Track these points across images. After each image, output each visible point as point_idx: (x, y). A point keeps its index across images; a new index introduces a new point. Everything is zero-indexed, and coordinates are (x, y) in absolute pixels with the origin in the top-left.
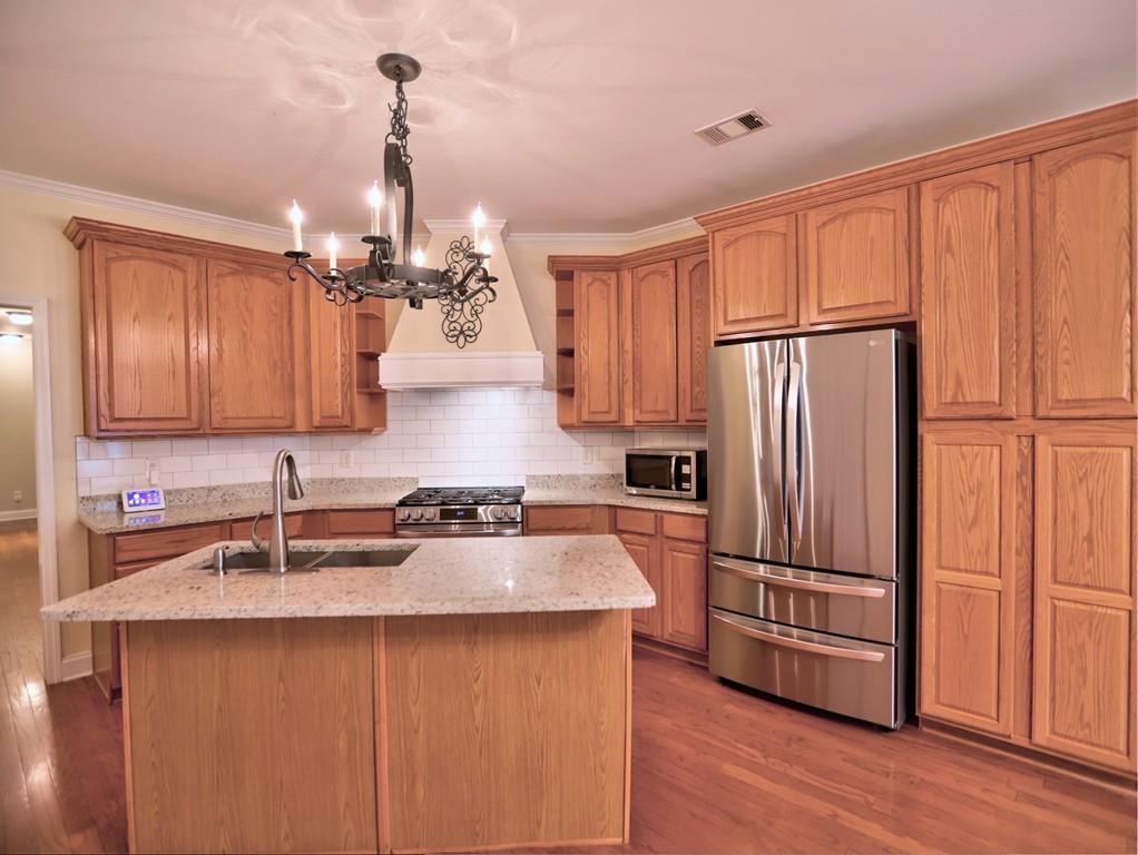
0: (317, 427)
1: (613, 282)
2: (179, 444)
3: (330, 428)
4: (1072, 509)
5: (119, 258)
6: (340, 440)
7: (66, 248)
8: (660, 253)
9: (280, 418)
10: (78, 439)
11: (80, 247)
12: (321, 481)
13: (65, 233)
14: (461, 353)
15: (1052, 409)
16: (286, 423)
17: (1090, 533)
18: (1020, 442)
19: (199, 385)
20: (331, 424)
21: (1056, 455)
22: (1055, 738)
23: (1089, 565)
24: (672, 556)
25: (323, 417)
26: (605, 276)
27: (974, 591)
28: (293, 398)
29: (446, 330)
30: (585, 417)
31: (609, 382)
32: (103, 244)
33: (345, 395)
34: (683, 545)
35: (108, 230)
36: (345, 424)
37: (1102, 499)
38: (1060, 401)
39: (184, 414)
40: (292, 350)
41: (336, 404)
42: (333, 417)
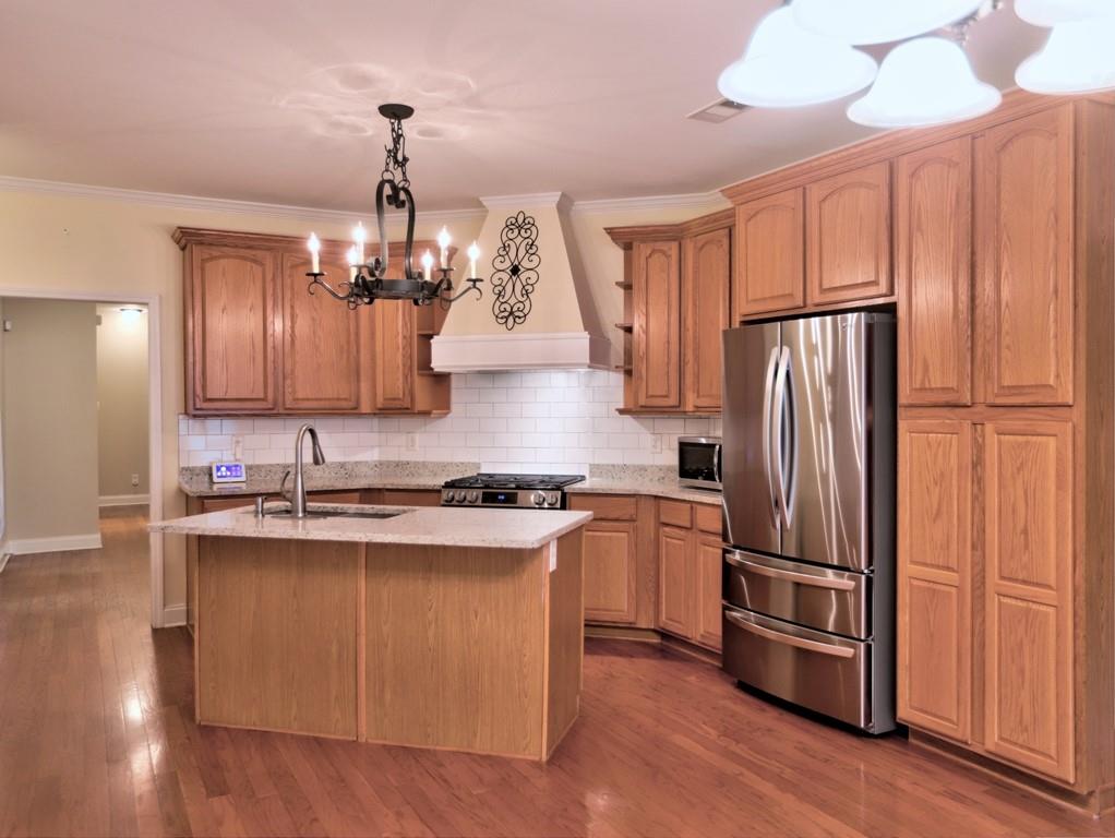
0: (380, 409)
1: (674, 252)
2: (260, 423)
3: (394, 410)
4: (1012, 499)
5: (212, 258)
6: (405, 422)
7: (174, 249)
8: (715, 221)
9: (345, 399)
10: (181, 417)
11: (183, 249)
12: (388, 464)
13: (172, 237)
14: (510, 335)
15: (997, 396)
16: (352, 404)
17: (1026, 526)
18: (976, 430)
19: (275, 368)
20: (393, 406)
21: (1000, 442)
22: (1002, 743)
23: (1025, 558)
24: (704, 551)
25: (386, 400)
26: (664, 246)
27: (938, 587)
28: (358, 381)
29: (497, 312)
30: (642, 401)
31: (668, 364)
32: (199, 247)
33: (406, 377)
34: (711, 538)
35: (203, 235)
36: (405, 406)
37: (1034, 490)
38: (1003, 387)
39: (262, 396)
40: (357, 334)
41: (397, 387)
42: (394, 399)
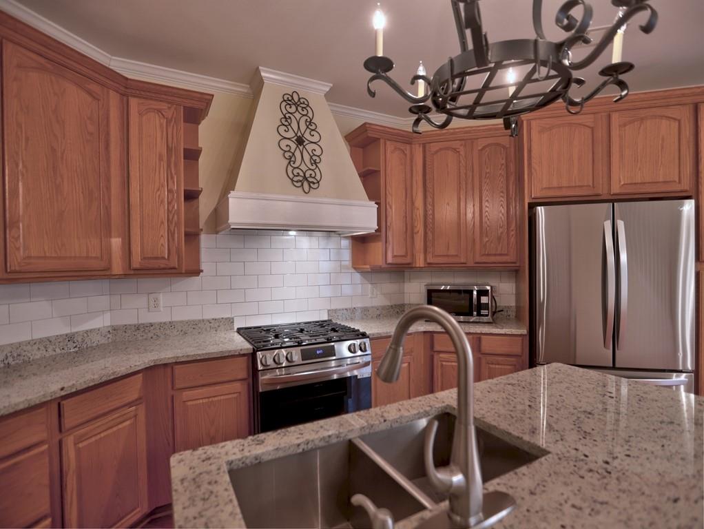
0: (136, 270)
1: (407, 152)
8: (452, 134)
14: (308, 197)
16: (102, 264)
20: (154, 266)
24: (489, 368)
25: (145, 258)
29: (291, 176)
30: (390, 260)
34: (500, 358)
36: (172, 266)
41: (160, 245)
42: (156, 258)
